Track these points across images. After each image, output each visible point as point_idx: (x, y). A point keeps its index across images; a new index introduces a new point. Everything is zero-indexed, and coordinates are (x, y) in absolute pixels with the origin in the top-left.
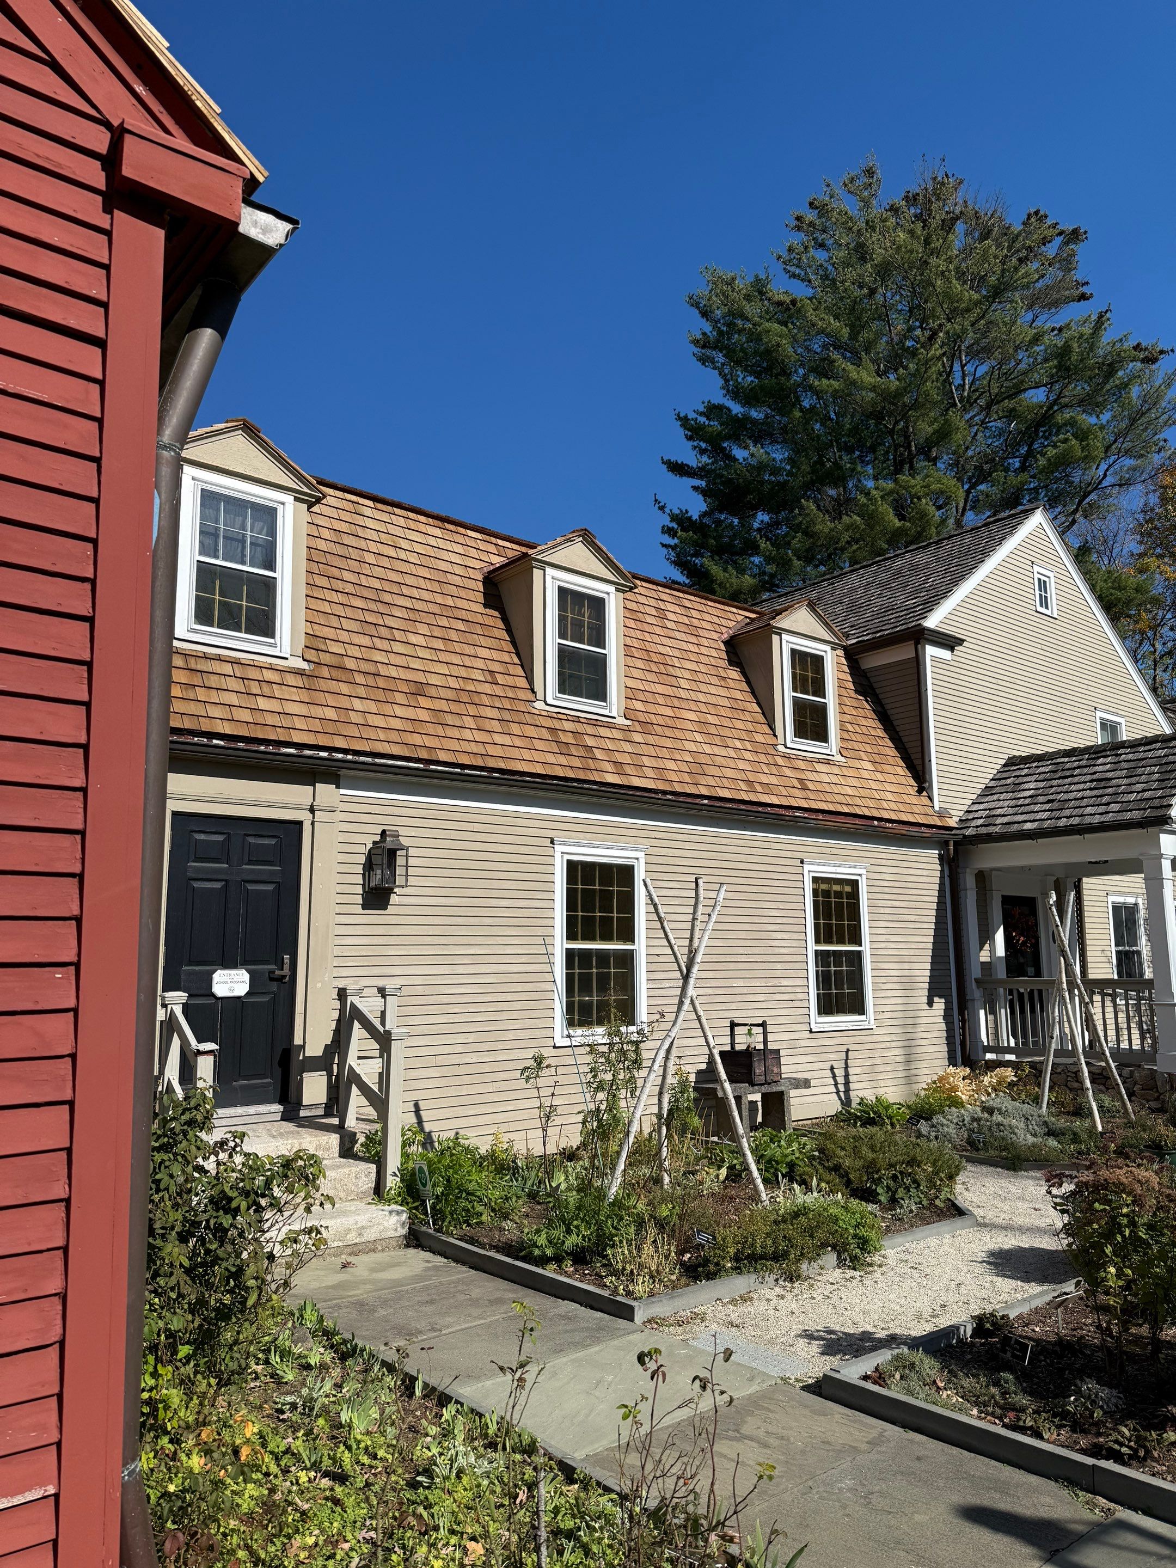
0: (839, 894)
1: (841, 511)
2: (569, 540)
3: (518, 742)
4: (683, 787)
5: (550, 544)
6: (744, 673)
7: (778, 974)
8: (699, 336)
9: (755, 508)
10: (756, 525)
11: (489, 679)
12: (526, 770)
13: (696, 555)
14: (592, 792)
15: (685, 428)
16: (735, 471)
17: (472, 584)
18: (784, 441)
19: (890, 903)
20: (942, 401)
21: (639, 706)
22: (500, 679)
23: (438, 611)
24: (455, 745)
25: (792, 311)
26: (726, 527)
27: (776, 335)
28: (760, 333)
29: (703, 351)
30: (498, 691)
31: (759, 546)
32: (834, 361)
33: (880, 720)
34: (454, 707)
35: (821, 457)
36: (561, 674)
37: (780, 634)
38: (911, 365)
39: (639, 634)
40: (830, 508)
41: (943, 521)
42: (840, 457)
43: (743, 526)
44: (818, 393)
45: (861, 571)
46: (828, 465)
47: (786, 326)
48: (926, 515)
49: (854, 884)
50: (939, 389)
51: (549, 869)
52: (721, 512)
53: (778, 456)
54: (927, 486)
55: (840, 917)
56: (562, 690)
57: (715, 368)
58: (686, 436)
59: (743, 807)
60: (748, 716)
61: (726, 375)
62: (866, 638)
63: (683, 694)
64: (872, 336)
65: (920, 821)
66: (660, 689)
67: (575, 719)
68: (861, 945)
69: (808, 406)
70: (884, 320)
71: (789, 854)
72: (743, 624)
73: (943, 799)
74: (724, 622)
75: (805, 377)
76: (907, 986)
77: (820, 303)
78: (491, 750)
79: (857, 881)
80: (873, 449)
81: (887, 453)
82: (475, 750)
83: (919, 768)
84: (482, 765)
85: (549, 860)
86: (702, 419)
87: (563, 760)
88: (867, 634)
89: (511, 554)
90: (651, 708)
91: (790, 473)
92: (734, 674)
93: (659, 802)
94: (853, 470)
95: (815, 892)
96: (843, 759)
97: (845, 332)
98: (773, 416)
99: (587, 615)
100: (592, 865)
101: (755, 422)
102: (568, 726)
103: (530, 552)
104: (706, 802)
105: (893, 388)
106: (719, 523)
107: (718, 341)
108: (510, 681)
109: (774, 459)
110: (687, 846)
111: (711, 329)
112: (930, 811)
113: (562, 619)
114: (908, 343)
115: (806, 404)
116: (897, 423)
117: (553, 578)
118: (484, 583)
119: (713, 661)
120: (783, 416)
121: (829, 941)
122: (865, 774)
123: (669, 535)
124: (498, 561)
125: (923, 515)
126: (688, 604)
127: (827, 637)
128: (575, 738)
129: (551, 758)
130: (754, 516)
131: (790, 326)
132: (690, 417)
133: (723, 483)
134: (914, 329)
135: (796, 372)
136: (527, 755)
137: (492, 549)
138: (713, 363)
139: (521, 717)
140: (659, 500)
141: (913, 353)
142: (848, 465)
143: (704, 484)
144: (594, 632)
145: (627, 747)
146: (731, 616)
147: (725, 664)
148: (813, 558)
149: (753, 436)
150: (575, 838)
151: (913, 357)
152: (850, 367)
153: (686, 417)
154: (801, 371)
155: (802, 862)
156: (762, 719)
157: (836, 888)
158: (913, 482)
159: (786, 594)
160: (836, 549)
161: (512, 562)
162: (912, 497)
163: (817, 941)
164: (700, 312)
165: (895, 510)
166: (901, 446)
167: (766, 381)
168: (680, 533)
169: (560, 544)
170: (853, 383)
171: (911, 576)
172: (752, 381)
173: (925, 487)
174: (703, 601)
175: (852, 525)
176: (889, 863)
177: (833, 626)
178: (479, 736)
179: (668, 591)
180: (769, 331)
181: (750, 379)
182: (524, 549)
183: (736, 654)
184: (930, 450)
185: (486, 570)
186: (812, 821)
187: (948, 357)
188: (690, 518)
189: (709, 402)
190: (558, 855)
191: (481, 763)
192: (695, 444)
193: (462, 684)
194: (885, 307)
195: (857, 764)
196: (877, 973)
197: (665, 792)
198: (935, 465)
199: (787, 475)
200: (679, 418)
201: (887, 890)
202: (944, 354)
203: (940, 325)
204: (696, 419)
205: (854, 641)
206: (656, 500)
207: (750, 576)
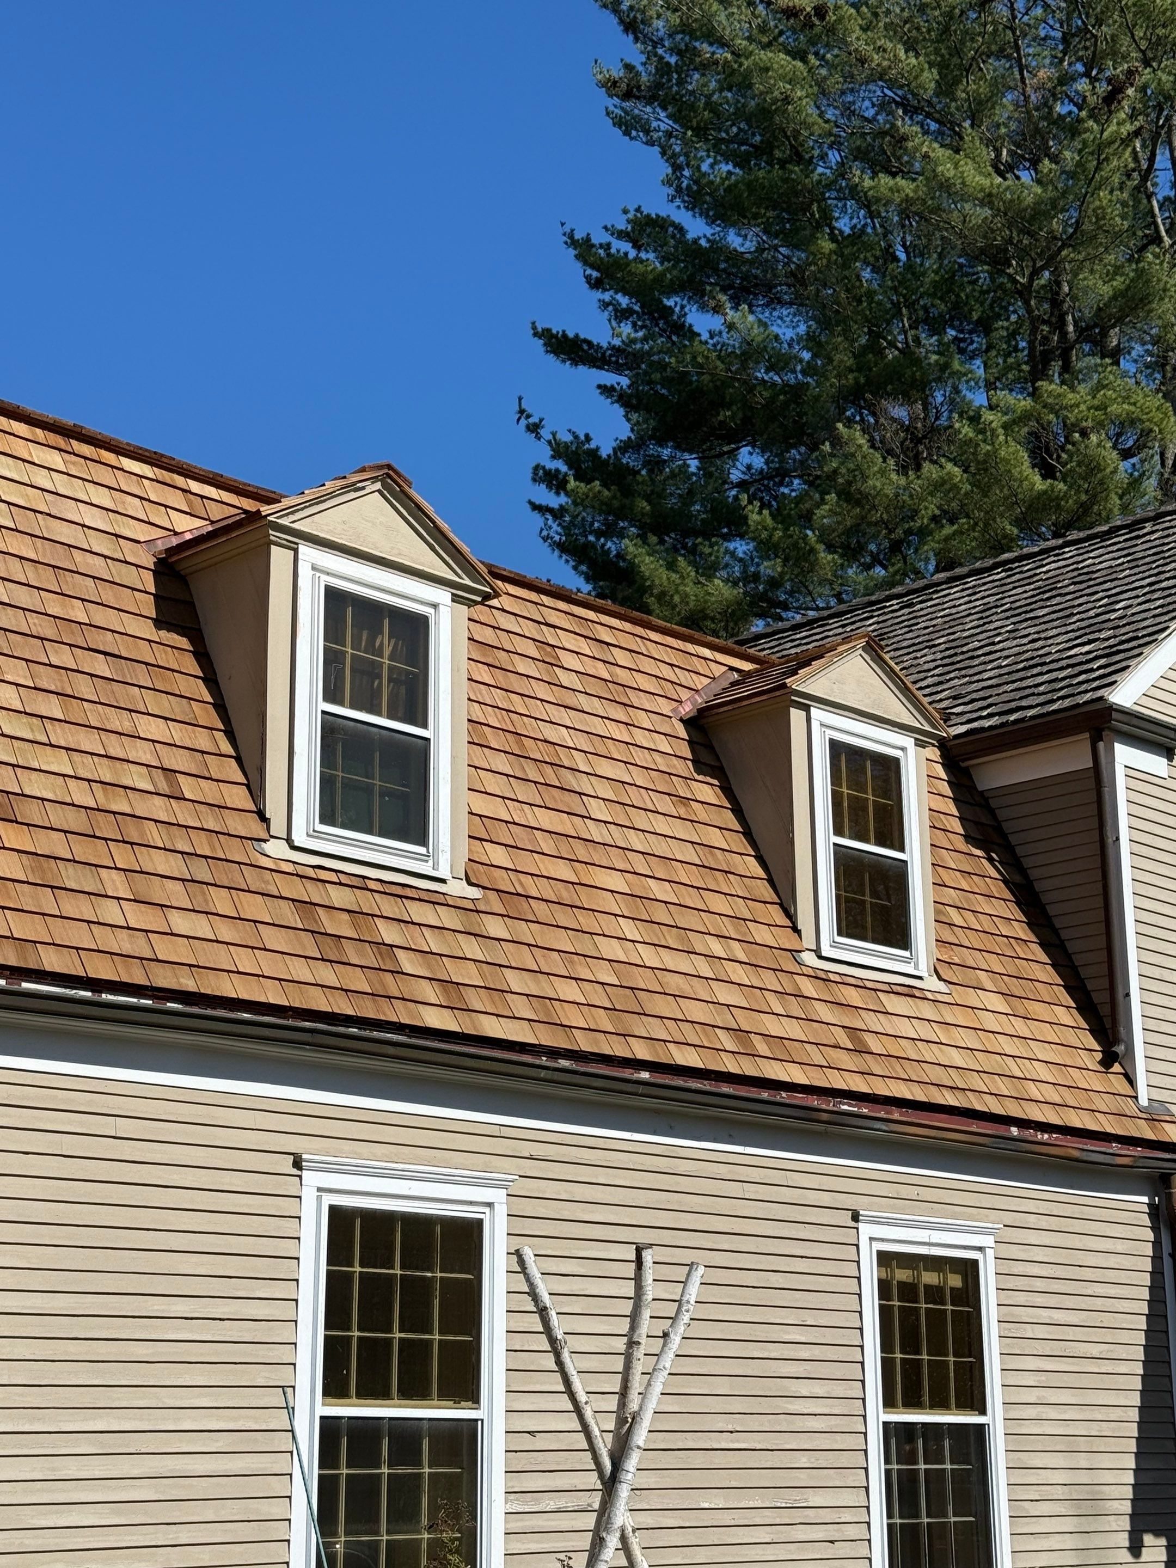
0: (935, 1293)
1: (918, 454)
2: (353, 487)
3: (226, 932)
4: (596, 1042)
5: (310, 494)
6: (727, 790)
7: (802, 1478)
8: (617, 72)
9: (735, 436)
10: (736, 475)
11: (164, 787)
12: (244, 995)
13: (609, 531)
14: (391, 1050)
15: (586, 263)
16: (694, 358)
17: (128, 576)
18: (798, 301)
19: (1045, 1315)
20: (1132, 230)
21: (498, 855)
22: (188, 787)
23: (50, 633)
24: (80, 936)
25: (818, 30)
26: (673, 475)
27: (782, 78)
28: (749, 71)
29: (626, 105)
30: (184, 814)
31: (746, 518)
32: (904, 138)
33: (1018, 903)
34: (82, 849)
35: (875, 336)
36: (327, 783)
37: (807, 709)
38: (1067, 154)
39: (499, 698)
40: (896, 446)
41: (1135, 483)
42: (917, 340)
43: (708, 475)
44: (868, 204)
45: (972, 581)
46: (891, 354)
47: (804, 60)
48: (1099, 468)
49: (969, 1269)
50: (1124, 204)
51: (287, 1227)
52: (661, 443)
53: (787, 334)
54: (1103, 407)
55: (938, 1348)
56: (327, 817)
57: (651, 143)
58: (588, 278)
59: (726, 1089)
60: (736, 886)
61: (675, 155)
62: (987, 723)
63: (596, 832)
64: (984, 89)
65: (1109, 1130)
66: (545, 819)
67: (356, 881)
68: (983, 1412)
69: (847, 231)
70: (1009, 58)
71: (826, 1199)
72: (725, 684)
73: (1157, 1080)
74: (684, 678)
75: (842, 170)
76: (1086, 1508)
77: (876, 15)
78: (164, 947)
79: (975, 1263)
80: (985, 326)
81: (1013, 335)
82: (127, 948)
83: (1105, 1010)
84: (142, 981)
85: (287, 1206)
86: (625, 247)
87: (327, 975)
88: (990, 716)
89: (217, 512)
90: (527, 862)
91: (809, 369)
92: (707, 791)
93: (543, 1074)
94: (945, 367)
95: (884, 1288)
96: (942, 987)
97: (929, 78)
98: (776, 248)
99: (387, 652)
100: (387, 1218)
101: (734, 257)
102: (339, 896)
103: (265, 509)
104: (645, 1075)
105: (1030, 200)
106: (655, 464)
107: (658, 86)
108: (209, 791)
109: (777, 337)
110: (602, 1176)
111: (643, 58)
112: (1129, 1107)
113: (332, 660)
114: (1060, 108)
115: (844, 225)
116: (1036, 273)
117: (314, 568)
118: (155, 572)
119: (661, 762)
120: (796, 247)
121: (912, 1402)
122: (990, 1022)
123: (549, 487)
124: (188, 526)
125: (1093, 468)
126: (606, 636)
127: (907, 719)
128: (356, 927)
129: (300, 970)
130: (733, 454)
131: (812, 58)
132: (595, 241)
133: (666, 382)
134: (1074, 79)
135: (823, 157)
136: (245, 962)
137: (176, 499)
138: (647, 132)
139: (233, 876)
140: (529, 411)
141: (1073, 129)
142: (934, 357)
143: (625, 382)
144: (403, 690)
145: (472, 948)
146: (699, 666)
147: (686, 768)
148: (861, 548)
149: (731, 287)
150: (347, 1154)
151: (1073, 137)
152: (939, 152)
153: (588, 239)
154: (834, 157)
155: (856, 1217)
156: (769, 894)
157: (930, 1278)
158: (1071, 398)
159: (810, 623)
160: (909, 532)
161: (221, 532)
162: (1069, 428)
163: (889, 1402)
164: (621, 21)
165: (1033, 454)
166: (1044, 322)
167: (761, 174)
168: (572, 484)
169: (331, 495)
170: (946, 186)
171: (1078, 594)
172: (729, 173)
173: (1097, 409)
174: (639, 630)
175: (944, 482)
176: (1044, 1222)
177: (919, 694)
178: (137, 916)
179: (562, 605)
180: (767, 70)
181: (725, 168)
182: (249, 505)
183: (710, 748)
184: (1104, 334)
185: (161, 546)
186: (878, 1125)
187: (1144, 141)
188: (594, 453)
189: (638, 210)
190: (309, 1194)
191: (138, 978)
192: (607, 296)
193: (101, 797)
194: (1013, 30)
195: (972, 998)
196: (1020, 1477)
197: (554, 1053)
198: (1117, 363)
199: (803, 372)
200: (572, 242)
201: (1039, 1285)
202: (1137, 133)
203: (1130, 73)
204: (608, 246)
205: (962, 729)
206: (522, 412)
207: (726, 581)
